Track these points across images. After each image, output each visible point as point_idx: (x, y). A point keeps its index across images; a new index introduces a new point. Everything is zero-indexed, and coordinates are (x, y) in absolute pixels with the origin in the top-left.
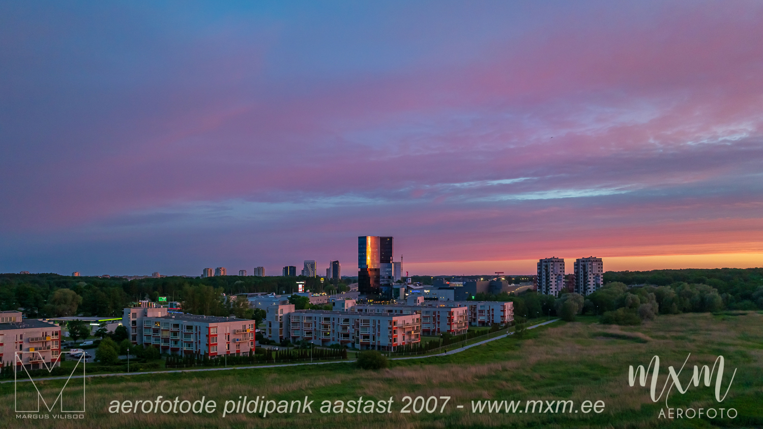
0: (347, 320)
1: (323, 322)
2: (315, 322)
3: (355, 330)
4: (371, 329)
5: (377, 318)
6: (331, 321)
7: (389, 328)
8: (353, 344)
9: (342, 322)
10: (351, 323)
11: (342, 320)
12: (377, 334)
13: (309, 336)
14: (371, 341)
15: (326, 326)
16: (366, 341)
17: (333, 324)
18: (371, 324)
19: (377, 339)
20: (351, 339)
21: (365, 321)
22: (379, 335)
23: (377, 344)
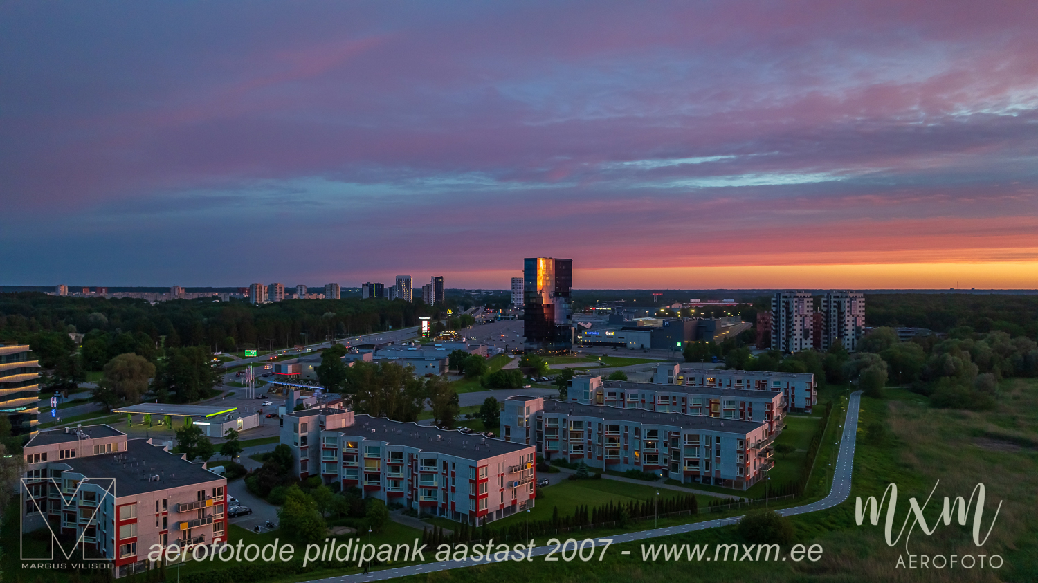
0: (653, 433)
1: (608, 433)
2: (590, 431)
3: (670, 449)
4: (703, 451)
5: (714, 434)
6: (622, 432)
7: (739, 452)
8: (666, 473)
9: (644, 435)
10: (661, 437)
11: (647, 432)
12: (714, 459)
13: (578, 452)
14: (701, 469)
15: (612, 440)
16: (693, 469)
17: (626, 436)
18: (702, 442)
19: (715, 468)
20: (660, 462)
21: (691, 437)
22: (718, 461)
23: (714, 475)
